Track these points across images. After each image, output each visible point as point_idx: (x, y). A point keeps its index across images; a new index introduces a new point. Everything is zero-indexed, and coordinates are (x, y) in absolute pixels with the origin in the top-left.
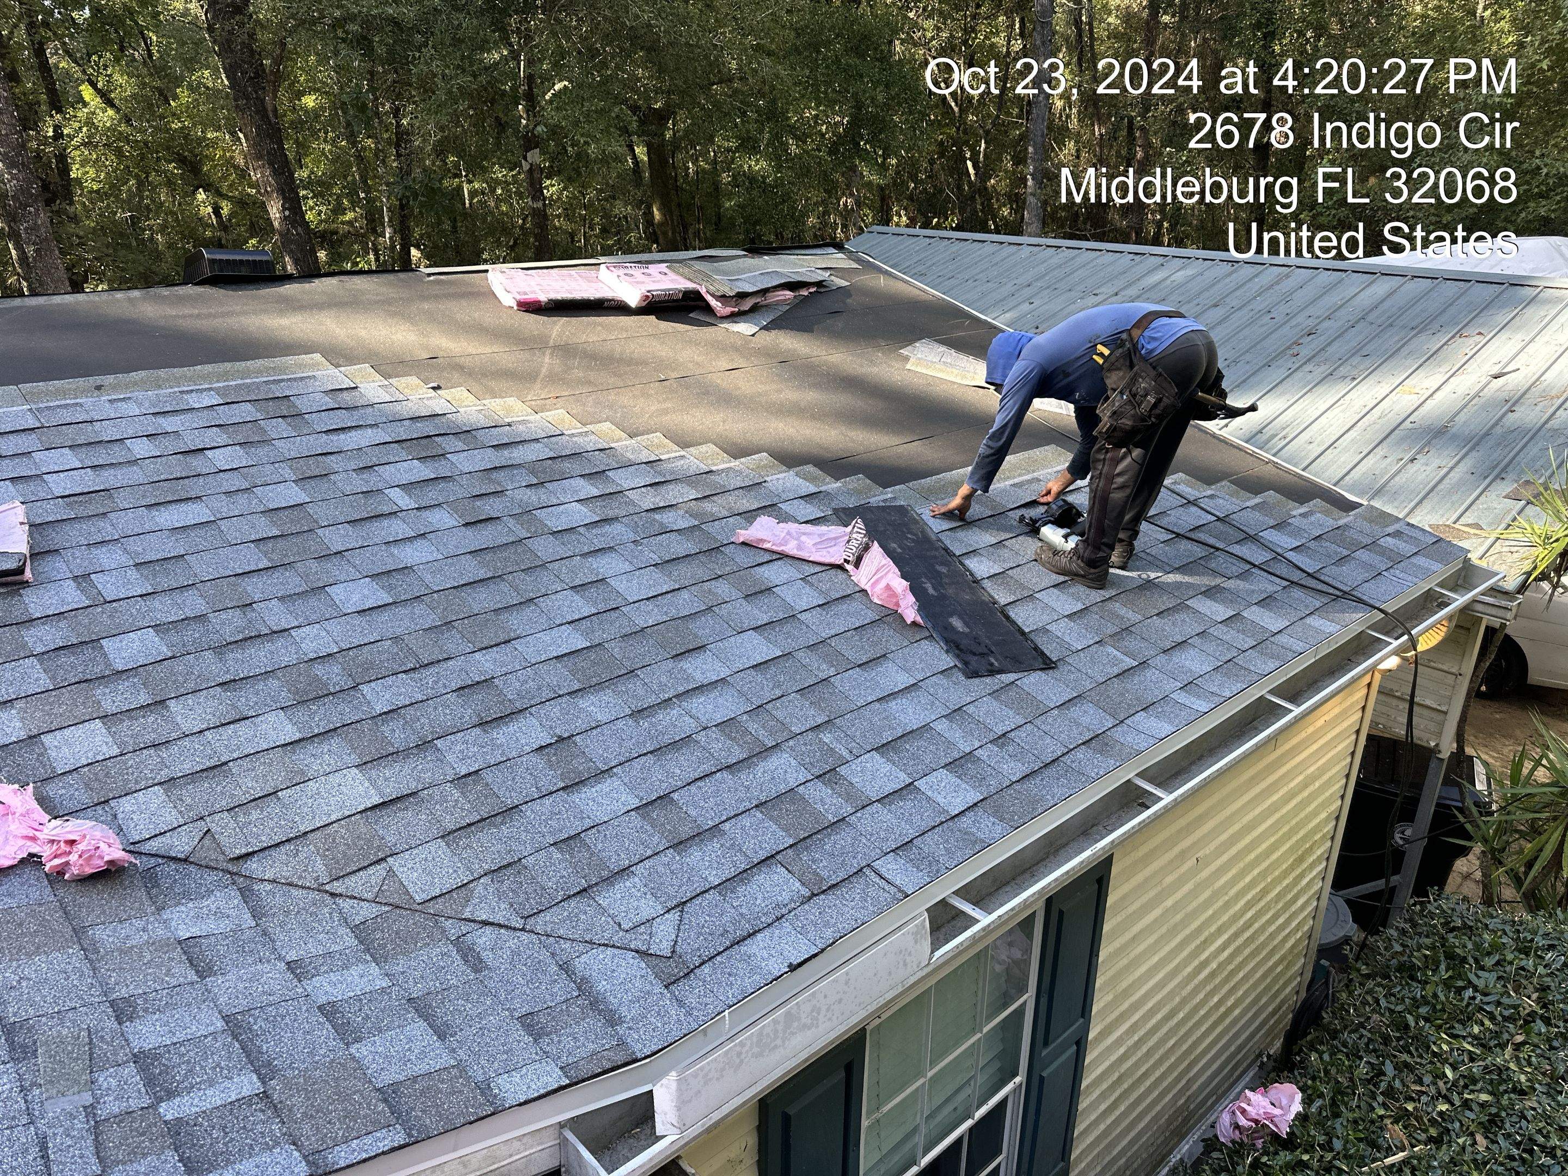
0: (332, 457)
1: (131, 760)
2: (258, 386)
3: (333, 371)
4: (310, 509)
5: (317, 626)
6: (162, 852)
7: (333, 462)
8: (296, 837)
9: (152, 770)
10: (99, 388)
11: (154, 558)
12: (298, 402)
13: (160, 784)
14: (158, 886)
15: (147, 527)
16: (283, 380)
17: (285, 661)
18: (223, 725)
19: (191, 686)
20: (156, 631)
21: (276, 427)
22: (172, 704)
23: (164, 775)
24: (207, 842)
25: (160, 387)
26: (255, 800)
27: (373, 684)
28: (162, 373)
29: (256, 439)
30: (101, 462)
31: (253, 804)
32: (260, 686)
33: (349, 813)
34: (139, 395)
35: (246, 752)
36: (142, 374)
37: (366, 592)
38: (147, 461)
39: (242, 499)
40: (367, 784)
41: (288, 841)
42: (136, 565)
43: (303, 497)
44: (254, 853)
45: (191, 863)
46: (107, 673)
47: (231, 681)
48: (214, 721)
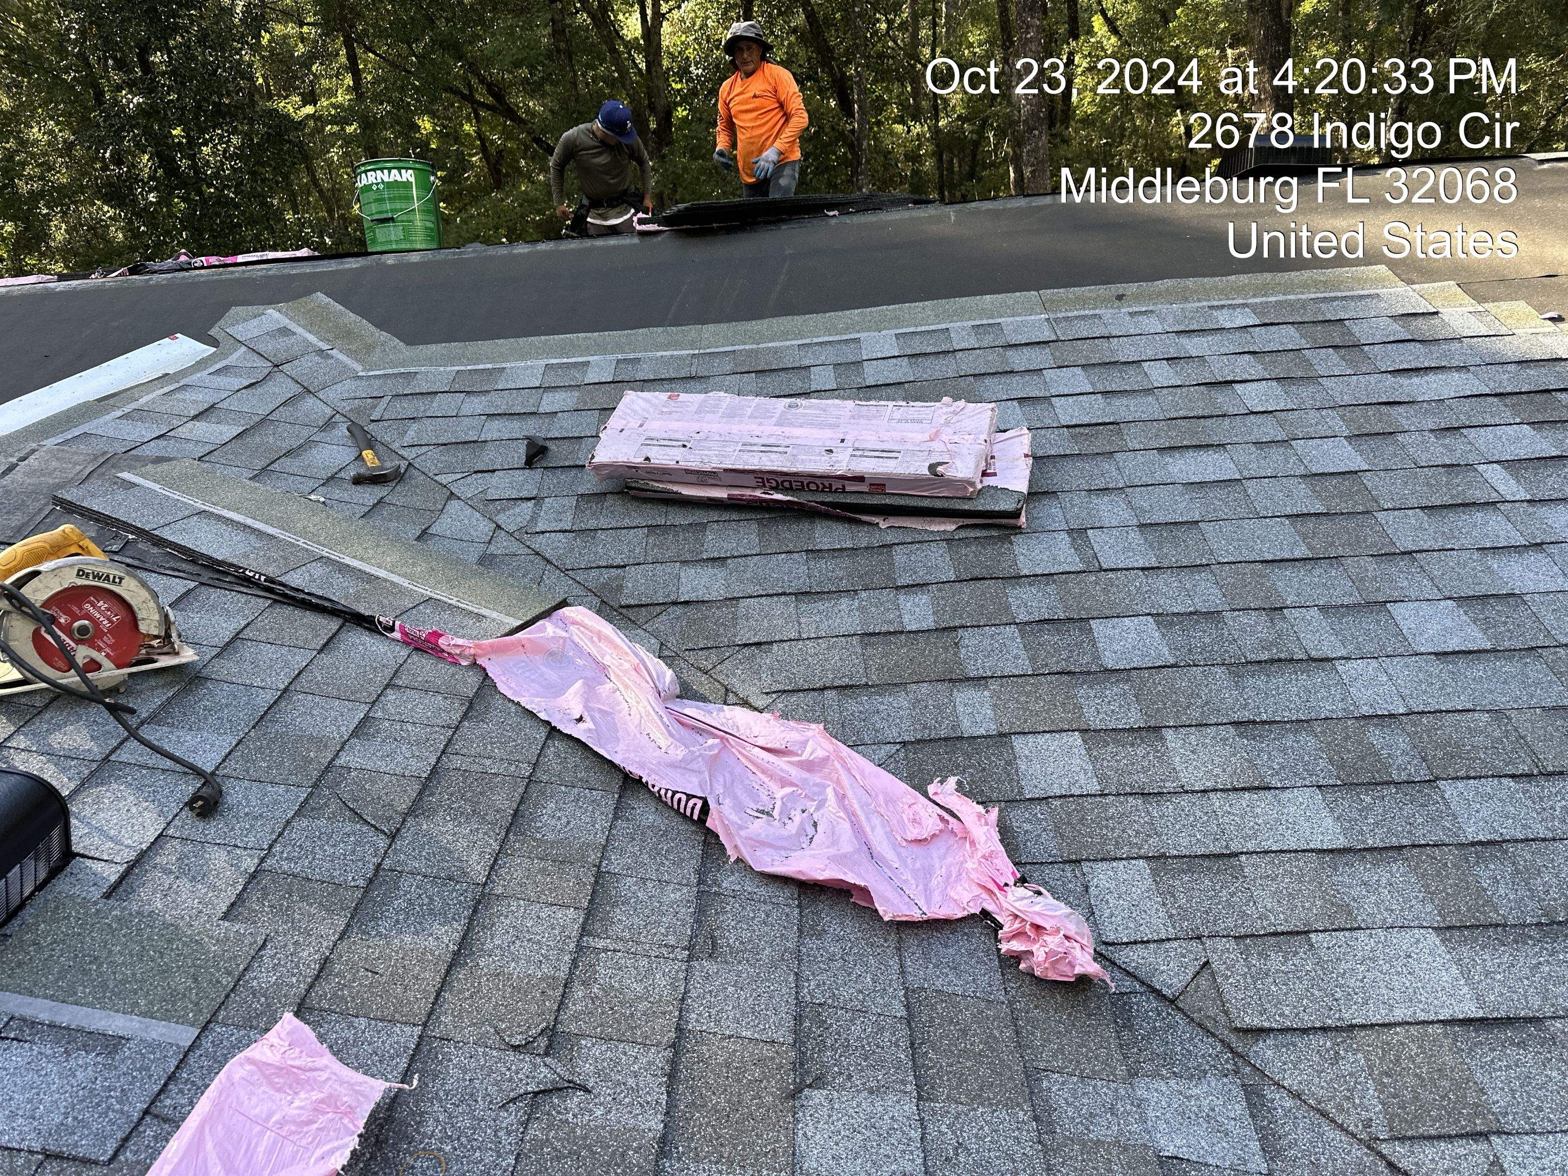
0: (1401, 409)
1: (1114, 807)
2: (1304, 304)
3: (1401, 288)
4: (1367, 480)
5: (1374, 663)
6: (1142, 974)
7: (1400, 415)
8: (1337, 1029)
9: (1138, 832)
10: (1120, 297)
11: (1162, 520)
12: (1355, 329)
13: (1147, 858)
14: (1131, 1028)
15: (1158, 478)
16: (1336, 298)
17: (1327, 708)
18: (1235, 789)
19: (1195, 715)
20: (1158, 623)
21: (1326, 360)
22: (1169, 734)
23: (1151, 846)
24: (1203, 981)
25: (1186, 300)
26: (1275, 934)
27: (1460, 784)
28: (1190, 282)
29: (1300, 374)
30: (1114, 387)
31: (1272, 940)
32: (1289, 741)
33: (1422, 1016)
34: (1162, 308)
35: (1266, 845)
36: (1168, 283)
37: (1449, 623)
38: (1165, 391)
39: (1276, 454)
40: (1454, 970)
41: (1324, 1029)
42: (1142, 526)
43: (1358, 462)
44: (1271, 1030)
45: (1179, 1009)
46: (1094, 668)
47: (1249, 722)
48: (1224, 780)
